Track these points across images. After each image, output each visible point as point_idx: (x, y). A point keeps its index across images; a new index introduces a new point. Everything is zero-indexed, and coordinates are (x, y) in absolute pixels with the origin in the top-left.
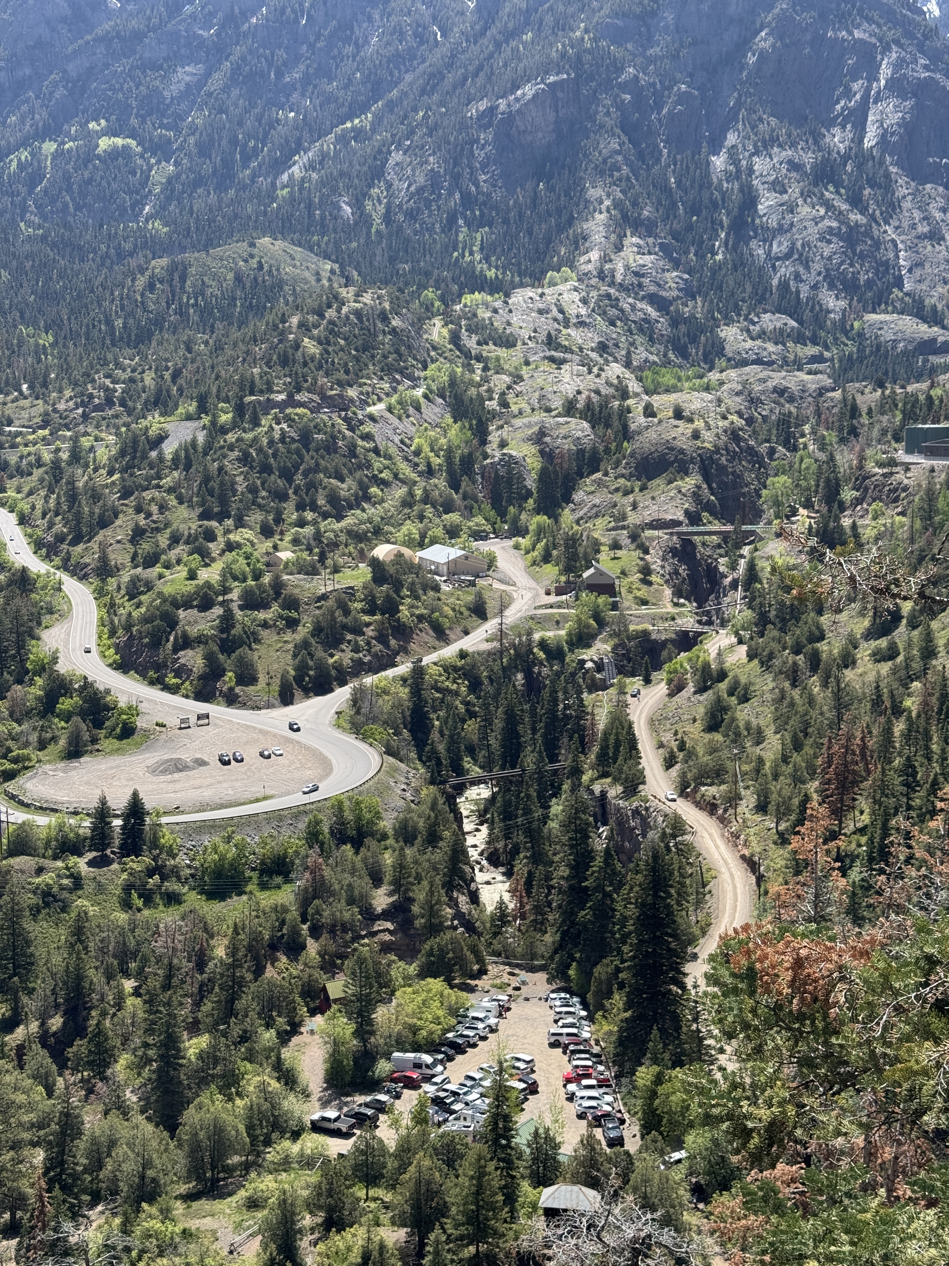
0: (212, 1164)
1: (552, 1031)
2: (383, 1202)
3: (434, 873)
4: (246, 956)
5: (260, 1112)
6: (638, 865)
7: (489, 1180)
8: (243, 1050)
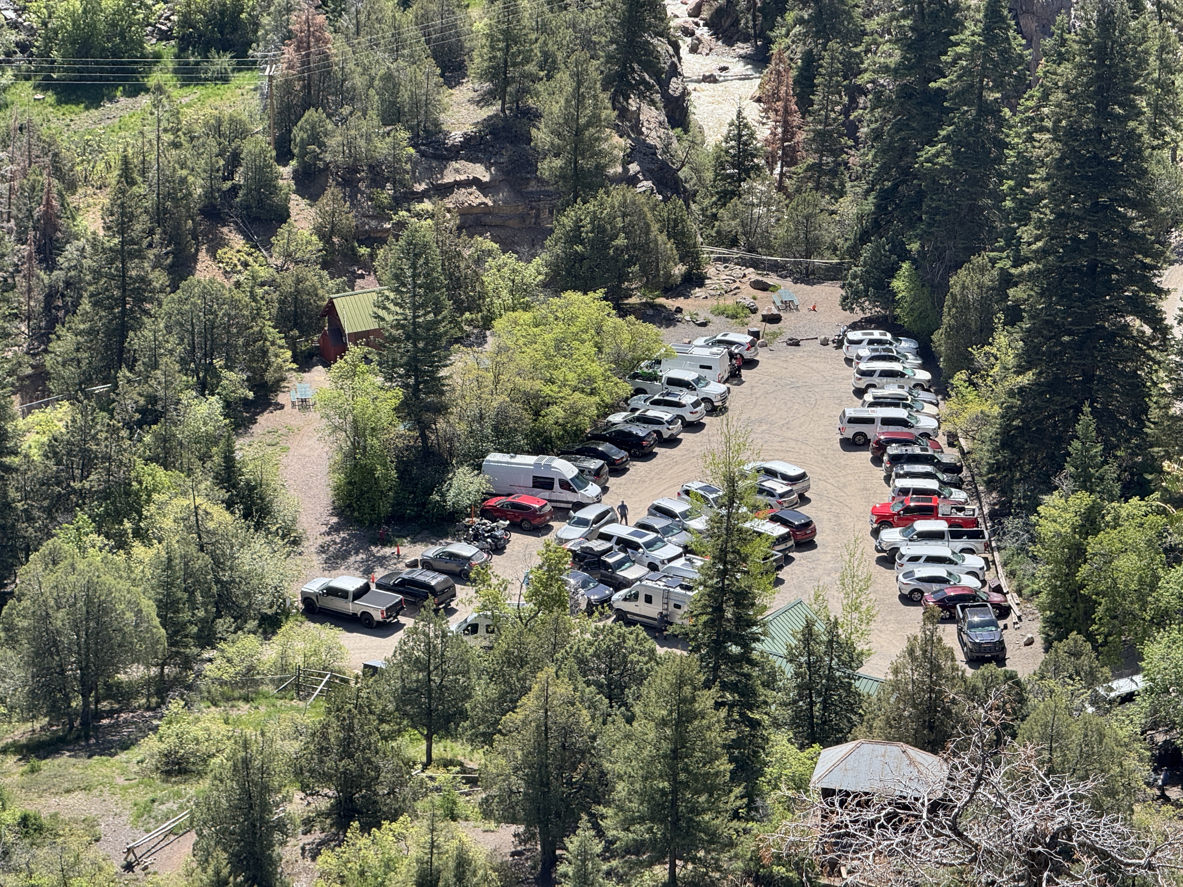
0: (83, 682)
1: (851, 413)
2: (464, 770)
3: (583, 55)
4: (151, 232)
5: (188, 574)
6: (1063, 42)
7: (700, 730)
8: (147, 439)
